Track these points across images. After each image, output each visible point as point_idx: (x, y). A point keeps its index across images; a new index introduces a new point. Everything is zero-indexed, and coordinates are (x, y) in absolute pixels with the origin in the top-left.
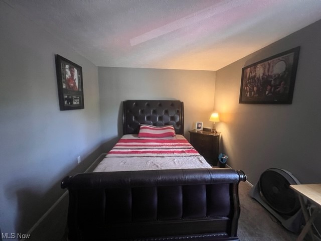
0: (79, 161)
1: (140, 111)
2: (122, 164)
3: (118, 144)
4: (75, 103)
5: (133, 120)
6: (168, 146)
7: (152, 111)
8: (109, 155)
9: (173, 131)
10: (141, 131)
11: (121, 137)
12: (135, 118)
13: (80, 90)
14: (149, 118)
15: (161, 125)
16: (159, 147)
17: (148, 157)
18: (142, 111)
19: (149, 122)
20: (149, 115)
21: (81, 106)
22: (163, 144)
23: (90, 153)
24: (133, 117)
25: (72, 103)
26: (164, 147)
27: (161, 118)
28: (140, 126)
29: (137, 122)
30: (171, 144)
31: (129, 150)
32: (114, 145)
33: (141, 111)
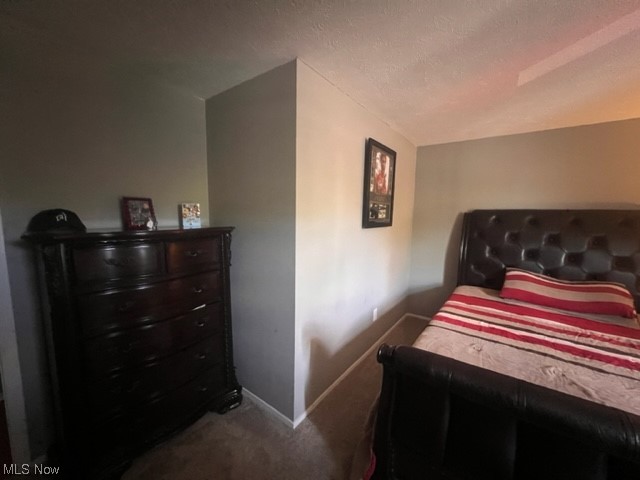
0: (375, 318)
1: (506, 235)
2: (471, 350)
3: (450, 302)
4: (382, 215)
5: (487, 255)
6: (610, 341)
7: (545, 237)
8: (435, 322)
9: (629, 303)
10: (508, 284)
11: (453, 291)
12: (491, 252)
14: (533, 255)
16: (576, 338)
17: (545, 355)
18: (515, 238)
19: (532, 263)
20: (533, 246)
21: (388, 223)
22: (588, 332)
24: (488, 248)
25: (377, 216)
26: (596, 342)
27: (575, 259)
28: (505, 271)
29: (497, 261)
30: (624, 339)
31: (482, 324)
32: (442, 304)
33: (511, 236)
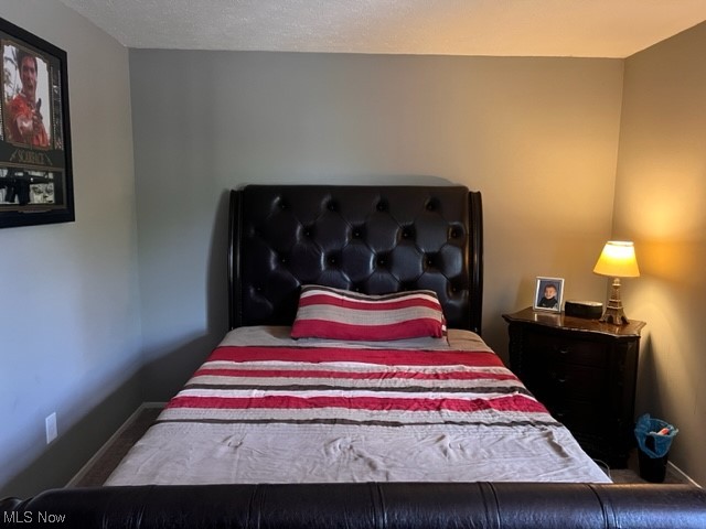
0: (51, 435)
1: (299, 229)
2: (224, 449)
3: (208, 365)
4: (40, 196)
5: (273, 267)
6: (415, 376)
7: (348, 230)
8: (171, 413)
9: (438, 316)
10: (304, 314)
11: (222, 338)
12: (278, 260)
13: (60, 145)
14: (335, 260)
15: (385, 290)
16: (378, 383)
17: (334, 421)
18: (309, 233)
19: (335, 274)
20: (335, 246)
21: (61, 212)
22: (394, 369)
23: (97, 400)
24: (273, 255)
25: (25, 200)
26: (400, 382)
27: (385, 261)
28: (300, 291)
29: (287, 274)
30: (430, 369)
31: (255, 393)
32: (194, 370)
33: (304, 231)
